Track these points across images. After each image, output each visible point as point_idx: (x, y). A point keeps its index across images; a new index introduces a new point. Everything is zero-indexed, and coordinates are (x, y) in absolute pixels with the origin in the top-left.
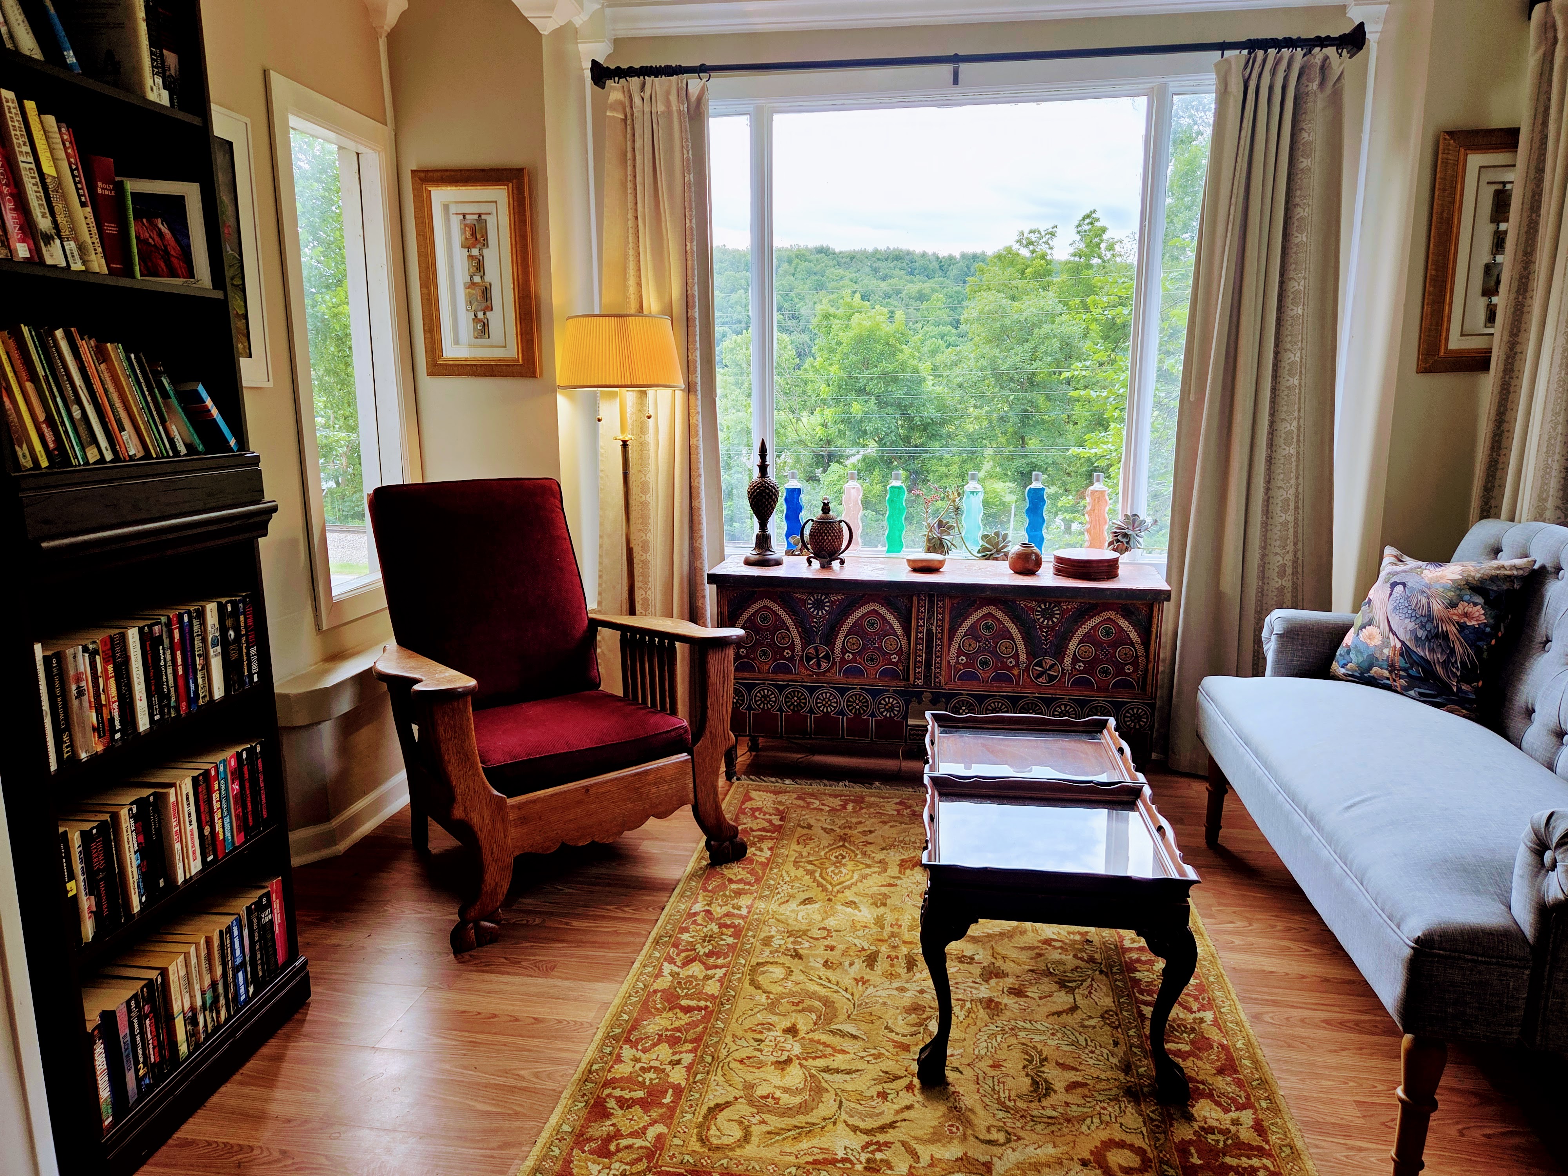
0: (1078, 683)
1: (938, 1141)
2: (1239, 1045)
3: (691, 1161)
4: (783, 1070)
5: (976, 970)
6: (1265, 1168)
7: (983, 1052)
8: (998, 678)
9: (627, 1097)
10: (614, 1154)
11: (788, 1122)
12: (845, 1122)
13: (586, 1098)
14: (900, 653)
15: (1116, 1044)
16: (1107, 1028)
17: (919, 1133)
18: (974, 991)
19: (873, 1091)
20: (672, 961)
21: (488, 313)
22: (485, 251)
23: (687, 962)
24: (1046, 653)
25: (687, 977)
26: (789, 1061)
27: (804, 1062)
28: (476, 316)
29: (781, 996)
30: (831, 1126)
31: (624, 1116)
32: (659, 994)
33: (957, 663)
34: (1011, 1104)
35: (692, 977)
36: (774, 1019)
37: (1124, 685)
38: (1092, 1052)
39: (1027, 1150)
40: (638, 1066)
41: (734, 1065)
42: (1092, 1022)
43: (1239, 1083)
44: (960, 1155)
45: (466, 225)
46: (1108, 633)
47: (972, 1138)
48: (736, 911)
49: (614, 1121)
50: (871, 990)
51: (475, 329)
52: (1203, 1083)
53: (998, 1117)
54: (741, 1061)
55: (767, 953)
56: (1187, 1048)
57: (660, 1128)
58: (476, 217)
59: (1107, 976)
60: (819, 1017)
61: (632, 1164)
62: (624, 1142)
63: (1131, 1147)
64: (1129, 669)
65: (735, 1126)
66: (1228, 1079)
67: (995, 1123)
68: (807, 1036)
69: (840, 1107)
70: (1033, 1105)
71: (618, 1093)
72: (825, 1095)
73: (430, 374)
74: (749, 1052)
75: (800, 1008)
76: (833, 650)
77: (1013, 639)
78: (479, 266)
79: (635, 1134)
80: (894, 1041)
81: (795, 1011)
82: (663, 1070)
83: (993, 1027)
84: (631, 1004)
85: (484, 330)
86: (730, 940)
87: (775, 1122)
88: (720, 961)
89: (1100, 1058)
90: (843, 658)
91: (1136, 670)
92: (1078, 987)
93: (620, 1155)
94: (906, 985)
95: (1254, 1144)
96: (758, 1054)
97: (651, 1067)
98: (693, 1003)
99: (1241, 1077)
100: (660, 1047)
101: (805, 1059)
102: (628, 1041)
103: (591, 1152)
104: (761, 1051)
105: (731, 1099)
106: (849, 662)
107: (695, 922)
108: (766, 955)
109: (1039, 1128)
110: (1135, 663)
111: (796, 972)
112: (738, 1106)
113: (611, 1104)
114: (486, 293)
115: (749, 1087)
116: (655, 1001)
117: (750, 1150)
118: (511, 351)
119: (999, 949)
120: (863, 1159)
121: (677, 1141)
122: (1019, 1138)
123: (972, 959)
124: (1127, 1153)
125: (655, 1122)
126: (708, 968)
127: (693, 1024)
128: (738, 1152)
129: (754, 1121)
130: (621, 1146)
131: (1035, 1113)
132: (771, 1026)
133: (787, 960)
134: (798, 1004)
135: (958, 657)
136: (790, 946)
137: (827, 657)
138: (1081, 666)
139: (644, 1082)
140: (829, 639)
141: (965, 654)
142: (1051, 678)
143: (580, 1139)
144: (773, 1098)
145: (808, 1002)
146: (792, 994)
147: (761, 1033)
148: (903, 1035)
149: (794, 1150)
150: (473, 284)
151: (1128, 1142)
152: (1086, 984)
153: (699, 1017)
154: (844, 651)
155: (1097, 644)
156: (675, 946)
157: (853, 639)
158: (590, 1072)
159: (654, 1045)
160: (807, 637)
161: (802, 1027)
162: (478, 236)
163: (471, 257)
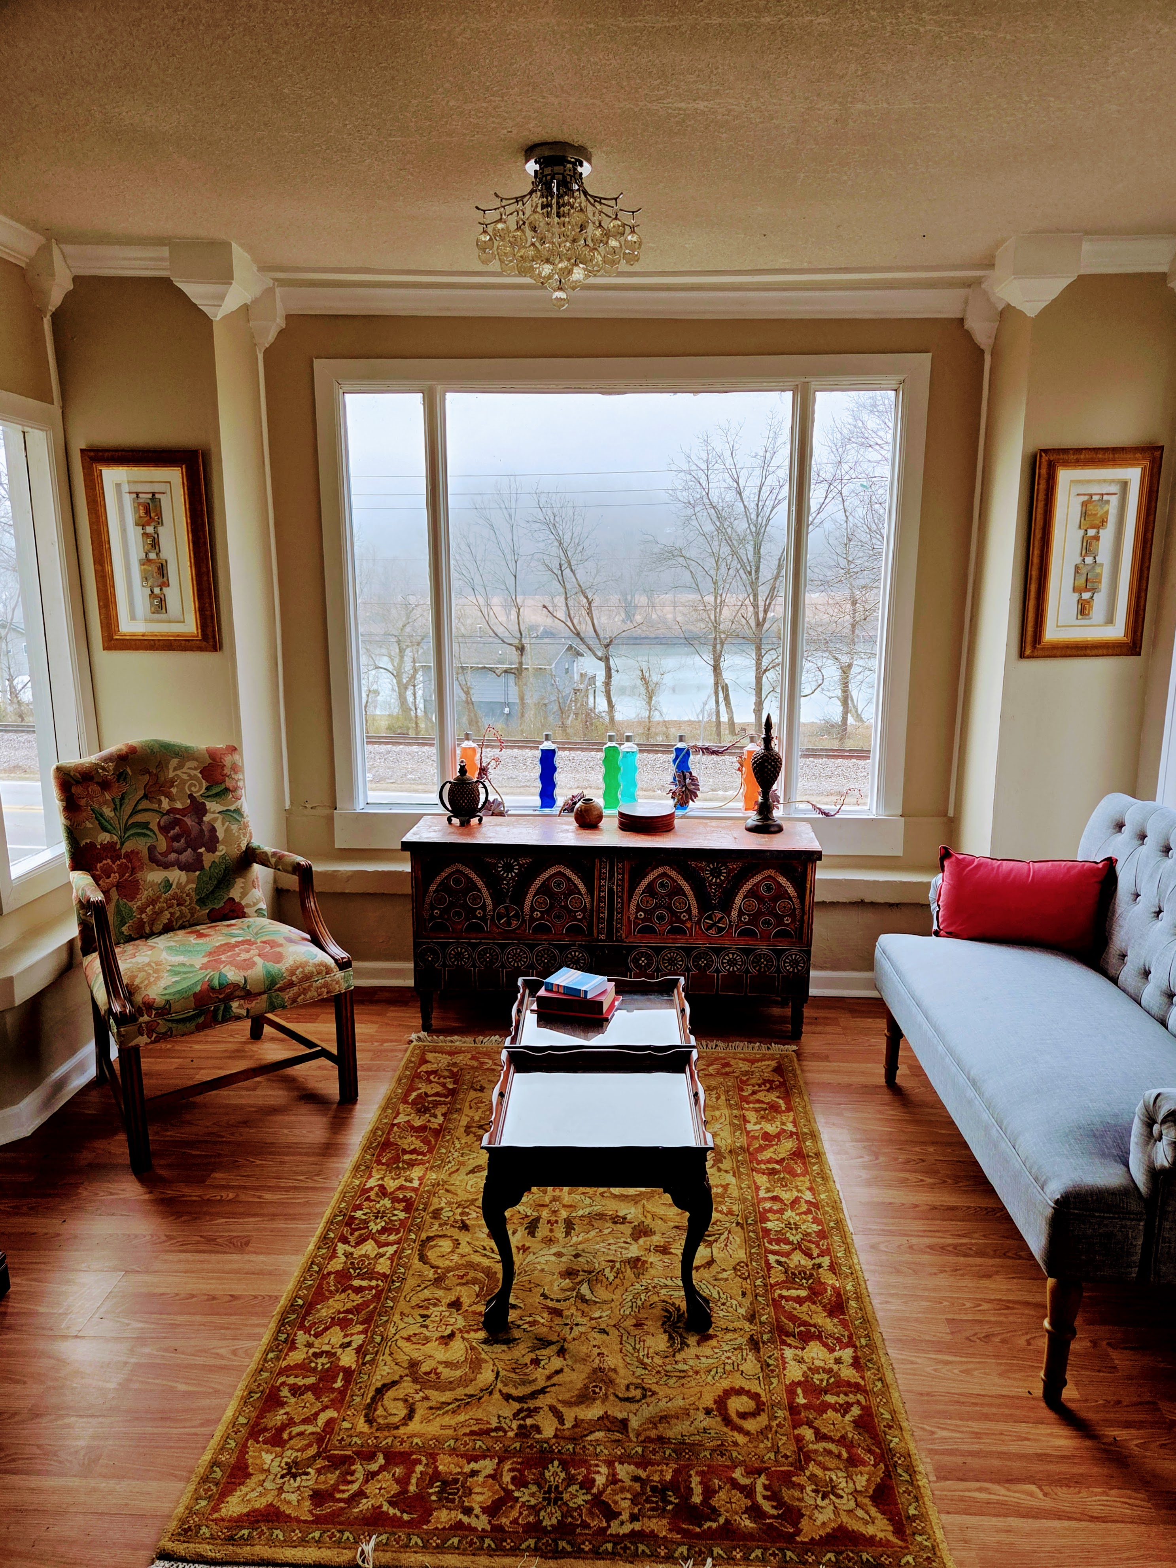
0: (744, 933)
1: (582, 1403)
2: (849, 1287)
3: (359, 1442)
4: (446, 1344)
5: (627, 1229)
6: (858, 1402)
7: (627, 1312)
8: (674, 931)
9: (300, 1384)
10: (286, 1442)
11: (447, 1396)
12: (500, 1391)
13: (261, 1388)
14: (584, 910)
15: (744, 1294)
16: (738, 1279)
17: (567, 1396)
18: (624, 1251)
19: (527, 1360)
20: (344, 1240)
21: (164, 589)
22: (160, 529)
23: (361, 1241)
24: (714, 908)
25: (360, 1256)
26: (452, 1335)
27: (466, 1335)
28: (152, 592)
29: (448, 1270)
30: (486, 1397)
31: (297, 1403)
32: (332, 1276)
33: (636, 917)
34: (648, 1361)
35: (364, 1256)
36: (440, 1293)
37: (783, 934)
38: (723, 1304)
39: (660, 1403)
40: (311, 1351)
41: (401, 1343)
42: (724, 1275)
43: (844, 1324)
44: (601, 1413)
45: (139, 504)
46: (769, 888)
47: (612, 1398)
48: (408, 1184)
49: (288, 1409)
50: (531, 1257)
51: (152, 604)
52: (814, 1326)
53: (637, 1374)
54: (408, 1339)
55: (436, 1227)
56: (803, 1293)
57: (331, 1413)
58: (150, 496)
59: (742, 1228)
60: (481, 1289)
61: (302, 1450)
62: (296, 1430)
63: (748, 1393)
64: (787, 920)
65: (401, 1404)
66: (836, 1320)
67: (635, 1381)
68: (470, 1309)
69: (497, 1378)
70: (667, 1360)
71: (291, 1380)
72: (484, 1365)
73: (105, 648)
74: (415, 1329)
75: (464, 1281)
76: (522, 909)
77: (686, 896)
78: (155, 544)
79: (306, 1421)
80: (548, 1308)
81: (459, 1284)
82: (335, 1354)
83: (638, 1286)
84: (306, 1288)
85: (160, 604)
86: (402, 1215)
87: (437, 1397)
88: (392, 1238)
89: (730, 1309)
90: (531, 916)
91: (793, 921)
92: (716, 1241)
93: (292, 1442)
94: (563, 1250)
95: (853, 1380)
96: (424, 1330)
97: (323, 1352)
98: (364, 1283)
99: (847, 1317)
100: (331, 1330)
101: (468, 1332)
102: (302, 1327)
103: (265, 1442)
104: (426, 1327)
105: (397, 1378)
106: (537, 919)
107: (368, 1199)
108: (435, 1229)
109: (672, 1381)
110: (792, 915)
111: (463, 1244)
112: (404, 1384)
113: (285, 1392)
114: (162, 570)
115: (414, 1365)
116: (328, 1283)
117: (414, 1426)
118: (190, 626)
119: (649, 1207)
120: (514, 1426)
121: (346, 1425)
122: (654, 1393)
123: (624, 1218)
124: (745, 1398)
125: (327, 1407)
126: (380, 1245)
127: (366, 1304)
128: (402, 1430)
129: (418, 1397)
130: (293, 1433)
131: (669, 1368)
132: (437, 1303)
133: (456, 1233)
134: (462, 1277)
135: (637, 913)
136: (458, 1218)
137: (517, 916)
138: (745, 918)
139: (316, 1368)
140: (519, 899)
141: (642, 910)
142: (721, 930)
143: (255, 1431)
144: (436, 1374)
145: (472, 1274)
146: (458, 1267)
147: (427, 1308)
148: (558, 1301)
149: (453, 1423)
150: (147, 561)
151: (747, 1388)
152: (723, 1237)
153: (370, 1297)
154: (532, 909)
155: (760, 899)
156: (348, 1224)
157: (541, 898)
158: (266, 1361)
159: (326, 1329)
160: (498, 897)
161: (466, 1301)
162: (153, 515)
163: (145, 535)
